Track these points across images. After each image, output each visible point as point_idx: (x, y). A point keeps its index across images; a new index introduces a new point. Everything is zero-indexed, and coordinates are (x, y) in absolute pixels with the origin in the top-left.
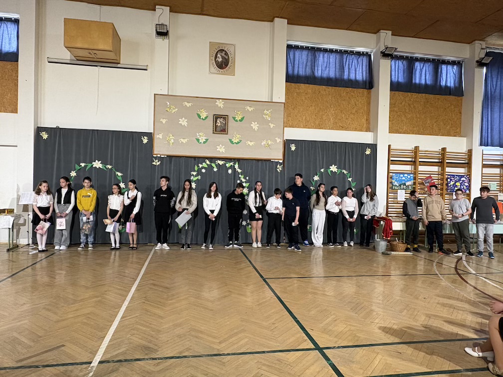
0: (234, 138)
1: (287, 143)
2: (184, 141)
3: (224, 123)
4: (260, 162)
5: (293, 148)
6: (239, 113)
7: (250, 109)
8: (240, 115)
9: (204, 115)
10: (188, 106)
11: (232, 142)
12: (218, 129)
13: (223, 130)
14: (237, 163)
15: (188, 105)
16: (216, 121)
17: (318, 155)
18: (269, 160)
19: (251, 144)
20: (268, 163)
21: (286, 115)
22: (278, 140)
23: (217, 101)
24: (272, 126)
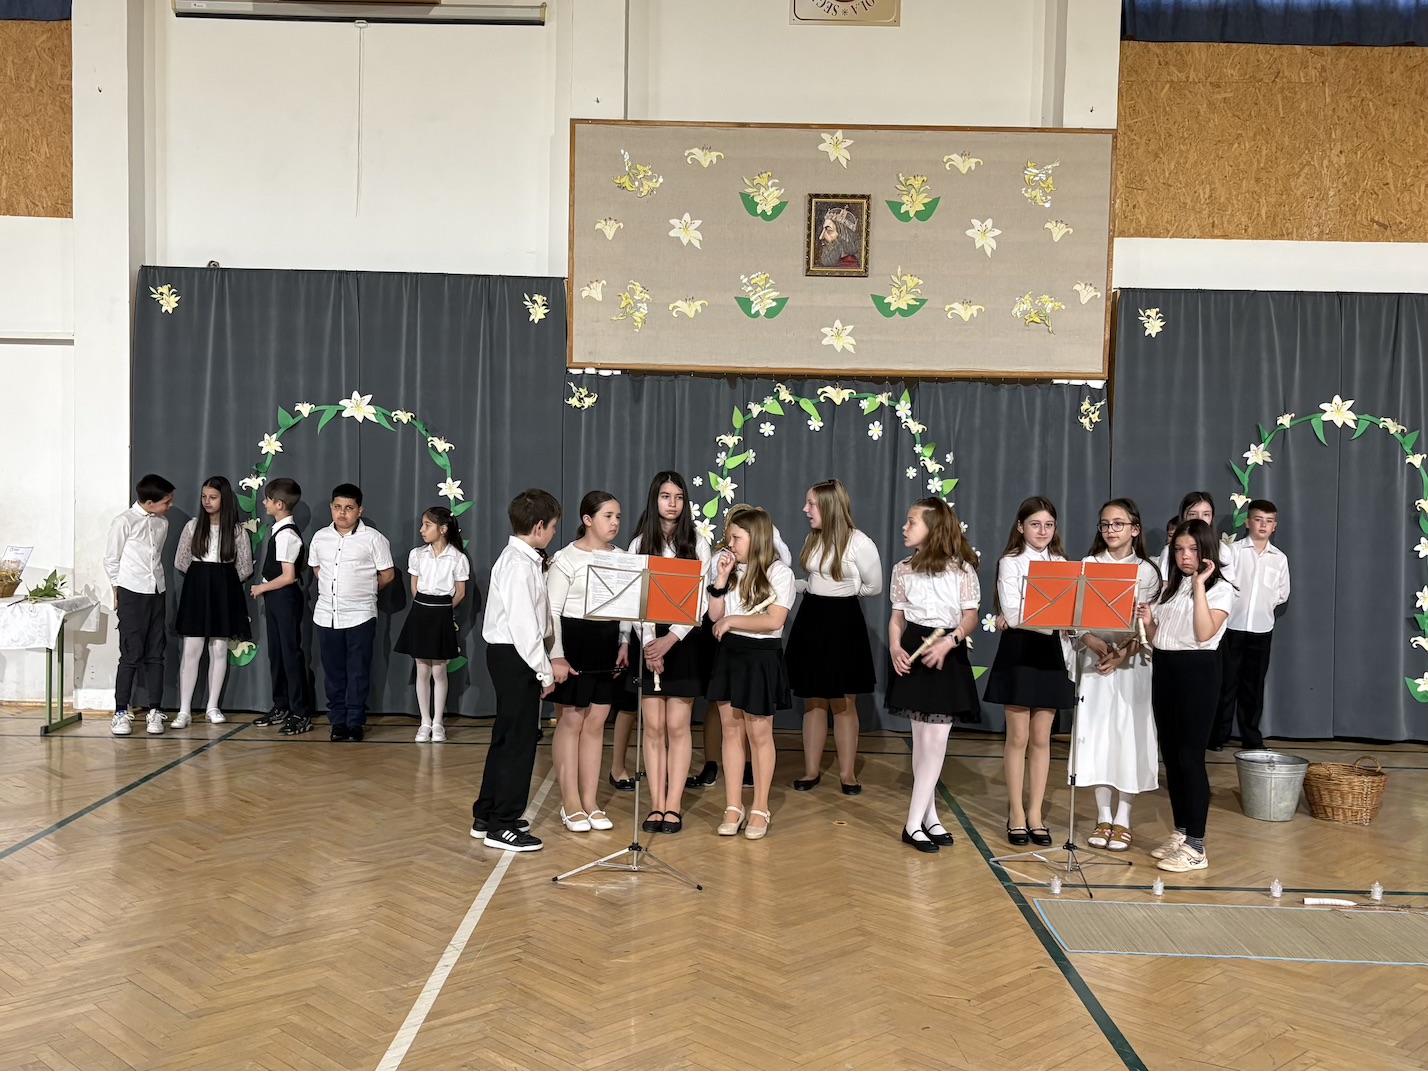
0: (894, 290)
1: (1126, 305)
2: (690, 309)
3: (853, 227)
4: (1004, 390)
5: (1153, 325)
6: (917, 183)
7: (964, 165)
8: (918, 193)
9: (768, 199)
10: (706, 164)
11: (884, 308)
12: (827, 256)
13: (850, 261)
14: (906, 394)
15: (706, 158)
16: (820, 222)
17: (1264, 355)
18: (1042, 382)
19: (966, 312)
20: (1038, 391)
21: (1120, 181)
22: (1086, 294)
23: (825, 136)
24: (1058, 231)
